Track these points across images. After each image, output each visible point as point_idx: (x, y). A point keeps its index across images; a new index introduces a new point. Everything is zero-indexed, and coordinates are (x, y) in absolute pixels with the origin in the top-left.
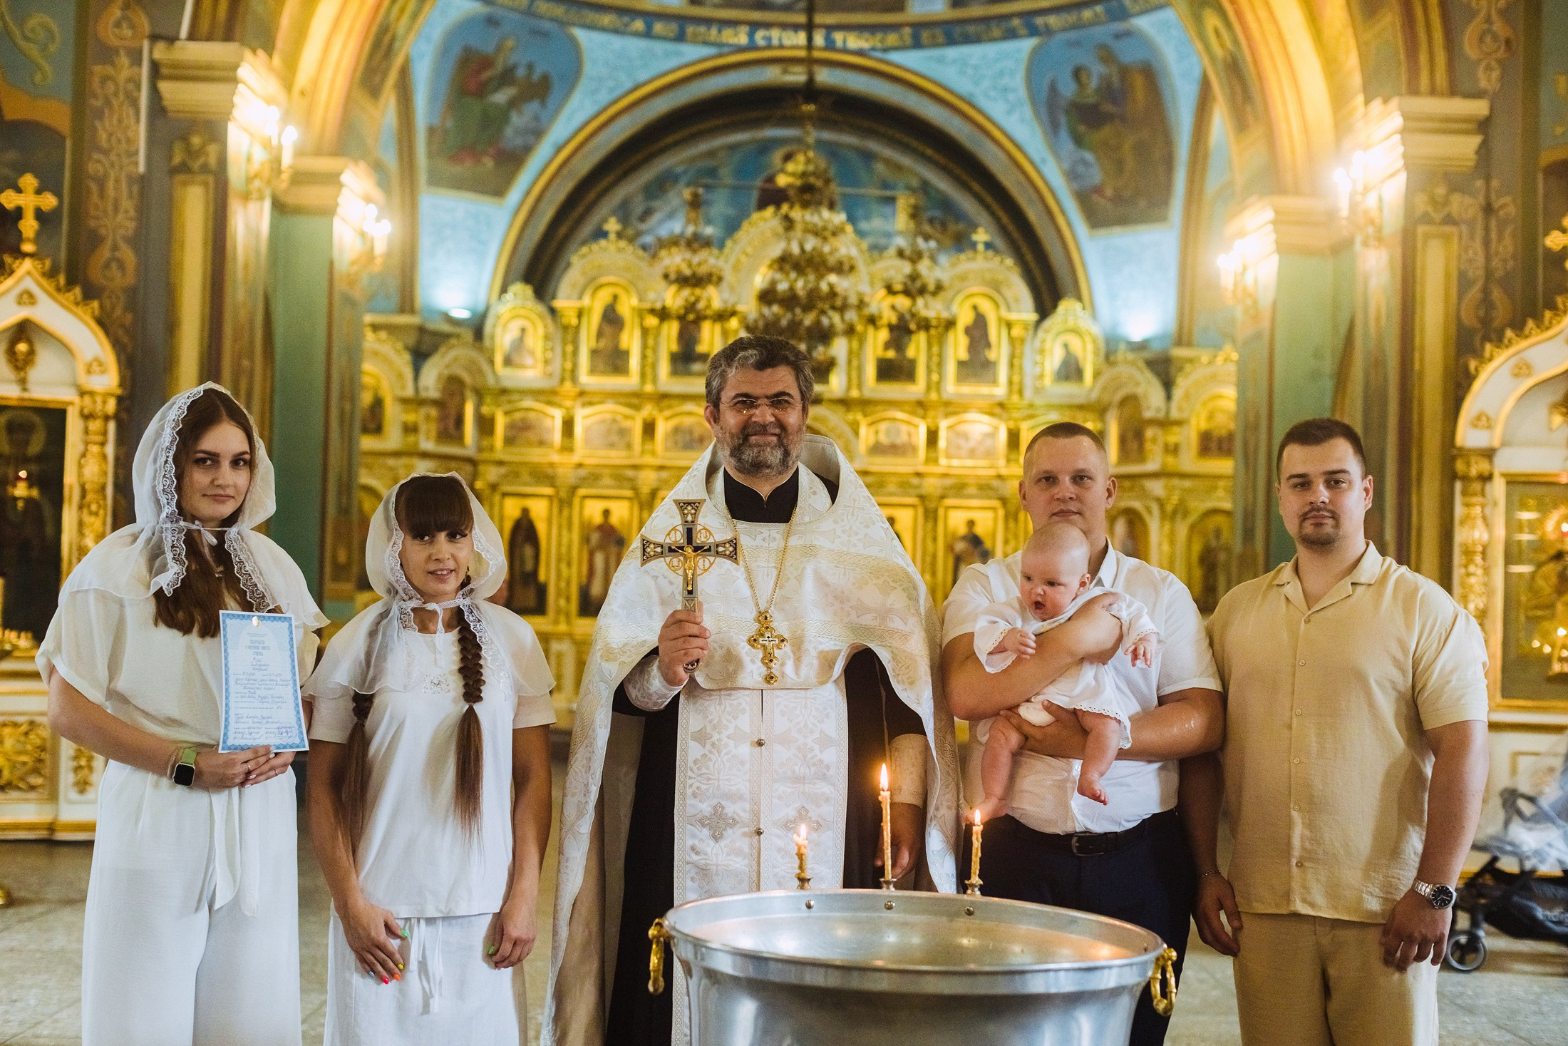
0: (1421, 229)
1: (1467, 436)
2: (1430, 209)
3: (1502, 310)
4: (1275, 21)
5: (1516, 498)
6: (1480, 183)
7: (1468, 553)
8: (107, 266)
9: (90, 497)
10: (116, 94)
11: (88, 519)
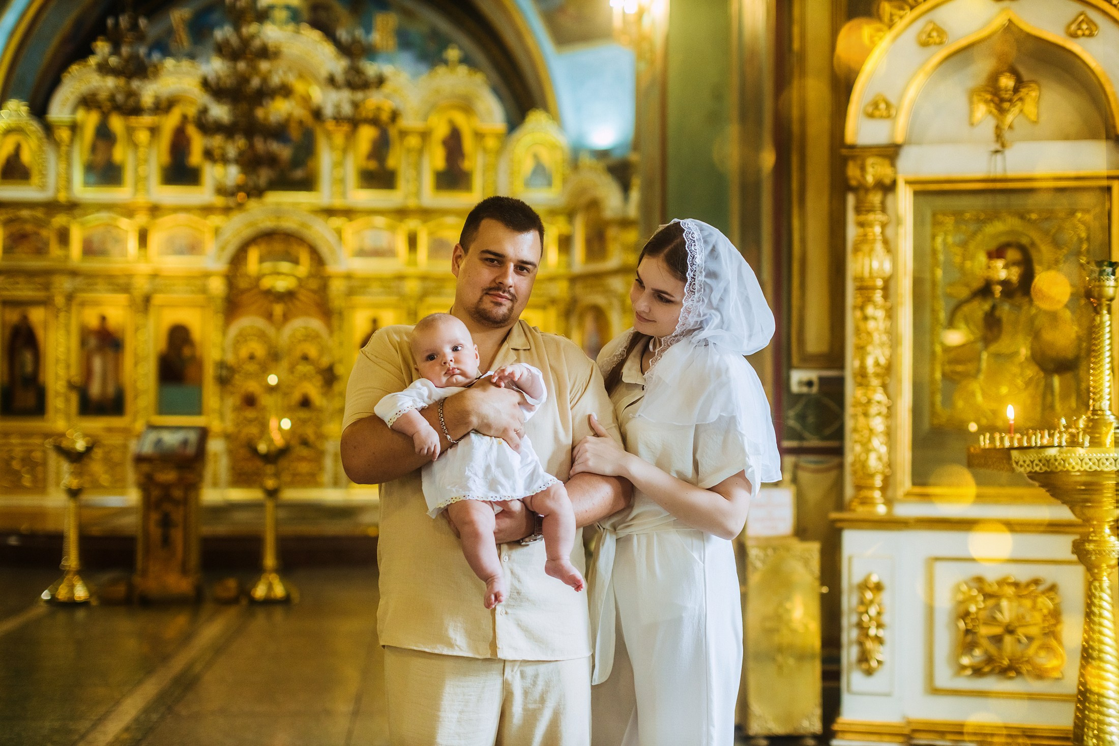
5: (928, 216)
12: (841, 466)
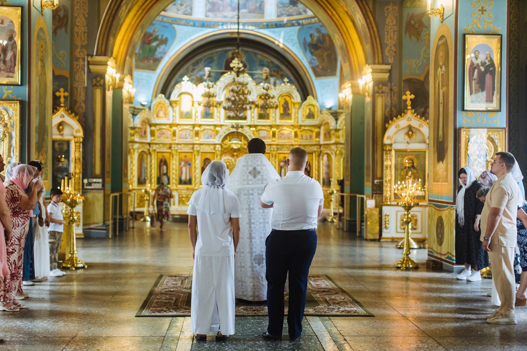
0: (376, 95)
1: (386, 141)
2: (378, 90)
3: (394, 112)
4: (351, 38)
5: (397, 155)
6: (389, 84)
7: (387, 167)
8: (79, 108)
9: (77, 161)
10: (79, 68)
11: (77, 165)
12: (382, 196)
